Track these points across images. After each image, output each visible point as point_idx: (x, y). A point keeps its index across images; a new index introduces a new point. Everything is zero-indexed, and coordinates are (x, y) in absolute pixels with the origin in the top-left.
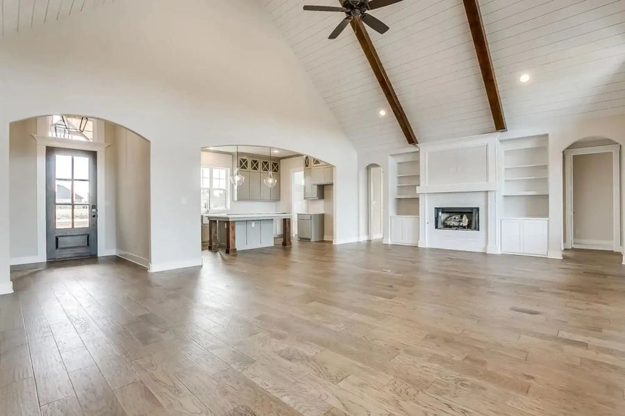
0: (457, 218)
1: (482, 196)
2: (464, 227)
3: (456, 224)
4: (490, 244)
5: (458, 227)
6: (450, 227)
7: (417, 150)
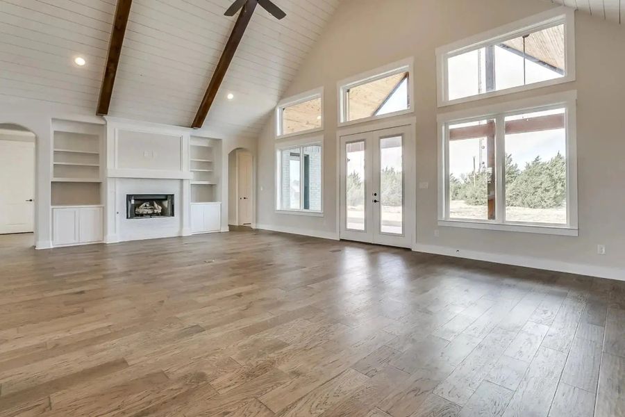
0: (148, 205)
1: (178, 183)
2: (157, 214)
3: (150, 212)
4: (184, 228)
5: (151, 215)
6: (142, 215)
7: (102, 122)
